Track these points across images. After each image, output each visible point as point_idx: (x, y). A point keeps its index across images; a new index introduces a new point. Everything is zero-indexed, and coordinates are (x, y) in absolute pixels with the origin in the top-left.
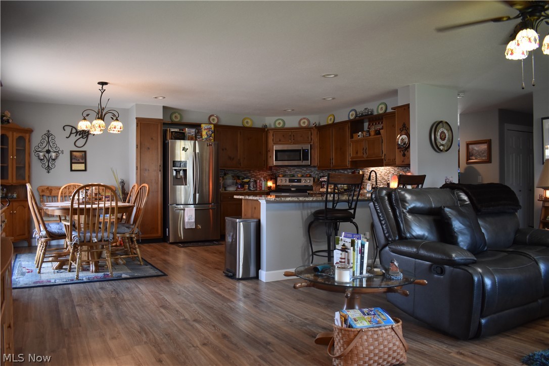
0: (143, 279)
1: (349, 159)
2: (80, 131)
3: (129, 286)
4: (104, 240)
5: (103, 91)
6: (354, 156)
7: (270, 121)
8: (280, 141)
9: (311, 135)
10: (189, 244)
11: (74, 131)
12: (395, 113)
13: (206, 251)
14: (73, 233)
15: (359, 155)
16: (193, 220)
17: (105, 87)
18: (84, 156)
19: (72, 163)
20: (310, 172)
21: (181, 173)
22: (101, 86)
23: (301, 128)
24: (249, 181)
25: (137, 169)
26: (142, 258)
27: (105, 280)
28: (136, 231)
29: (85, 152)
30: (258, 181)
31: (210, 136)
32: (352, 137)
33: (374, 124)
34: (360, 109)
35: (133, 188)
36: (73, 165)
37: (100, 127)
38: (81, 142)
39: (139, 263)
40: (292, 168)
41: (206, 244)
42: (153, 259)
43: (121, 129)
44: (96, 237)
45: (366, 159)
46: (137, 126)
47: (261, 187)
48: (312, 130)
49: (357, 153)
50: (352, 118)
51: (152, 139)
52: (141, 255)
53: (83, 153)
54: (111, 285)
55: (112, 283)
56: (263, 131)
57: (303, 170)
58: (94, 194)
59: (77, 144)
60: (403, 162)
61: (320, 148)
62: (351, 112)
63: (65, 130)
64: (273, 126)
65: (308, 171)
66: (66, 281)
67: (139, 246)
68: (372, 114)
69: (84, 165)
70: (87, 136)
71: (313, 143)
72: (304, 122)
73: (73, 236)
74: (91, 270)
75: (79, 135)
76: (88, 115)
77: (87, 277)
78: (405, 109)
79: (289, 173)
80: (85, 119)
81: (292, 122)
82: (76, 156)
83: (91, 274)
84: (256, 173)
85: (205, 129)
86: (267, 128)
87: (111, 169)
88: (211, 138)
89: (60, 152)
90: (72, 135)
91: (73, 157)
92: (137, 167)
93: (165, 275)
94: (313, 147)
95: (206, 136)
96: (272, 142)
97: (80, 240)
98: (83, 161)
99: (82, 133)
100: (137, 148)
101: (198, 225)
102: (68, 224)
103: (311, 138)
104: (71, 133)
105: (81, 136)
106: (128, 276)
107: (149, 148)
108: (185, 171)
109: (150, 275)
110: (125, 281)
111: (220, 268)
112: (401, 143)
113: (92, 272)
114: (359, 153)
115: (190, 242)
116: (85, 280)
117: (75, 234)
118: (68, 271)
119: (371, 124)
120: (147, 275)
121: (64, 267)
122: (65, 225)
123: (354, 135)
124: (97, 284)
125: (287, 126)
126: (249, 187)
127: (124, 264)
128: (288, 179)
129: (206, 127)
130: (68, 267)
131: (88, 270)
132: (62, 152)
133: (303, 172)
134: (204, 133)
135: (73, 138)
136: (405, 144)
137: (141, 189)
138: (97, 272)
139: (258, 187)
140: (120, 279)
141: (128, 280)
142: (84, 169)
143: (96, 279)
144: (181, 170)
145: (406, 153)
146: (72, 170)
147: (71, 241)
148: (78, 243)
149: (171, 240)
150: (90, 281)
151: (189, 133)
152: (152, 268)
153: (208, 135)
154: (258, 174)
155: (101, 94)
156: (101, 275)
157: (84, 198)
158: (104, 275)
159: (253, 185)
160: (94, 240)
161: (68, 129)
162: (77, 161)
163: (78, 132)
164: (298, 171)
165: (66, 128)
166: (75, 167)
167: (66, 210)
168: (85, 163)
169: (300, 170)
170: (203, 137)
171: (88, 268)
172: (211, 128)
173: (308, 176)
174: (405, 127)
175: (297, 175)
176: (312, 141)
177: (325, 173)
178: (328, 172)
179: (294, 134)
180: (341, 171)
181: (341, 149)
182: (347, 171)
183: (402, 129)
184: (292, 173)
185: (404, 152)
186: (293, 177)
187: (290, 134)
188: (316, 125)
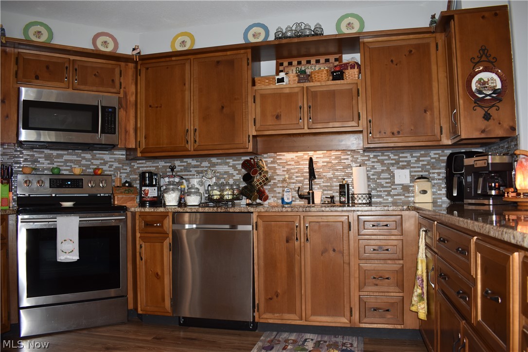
1: (249, 132)
6: (269, 124)
8: (37, 77)
9: (121, 75)
20: (101, 164)
23: (98, 55)
40: (55, 153)
48: (125, 62)
49: (277, 117)
57: (84, 158)
60: (483, 132)
64: (20, 36)
65: (97, 162)
72: (105, 43)
79: (46, 163)
94: (124, 104)
96: (13, 77)
103: (121, 83)
112: (479, 89)
114: (284, 117)
125: (58, 41)
128: (46, 180)
133: (84, 162)
145: (492, 111)
169: (74, 158)
173: (99, 172)
174: (486, 56)
175: (71, 171)
176: (122, 91)
177: (136, 166)
178: (149, 164)
179: (76, 67)
180: (190, 161)
181: (223, 107)
182: (210, 162)
183: (477, 60)
184: (55, 166)
185: (486, 109)
186: (59, 174)
187: (67, 65)
188: (139, 53)
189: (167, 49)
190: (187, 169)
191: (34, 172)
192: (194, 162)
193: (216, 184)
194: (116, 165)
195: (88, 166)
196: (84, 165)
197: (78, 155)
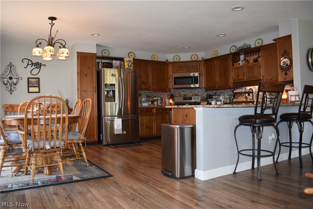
0: (92, 181)
1: (231, 81)
2: (35, 63)
3: (81, 189)
4: (56, 147)
5: (52, 25)
6: (236, 78)
7: (170, 57)
8: (177, 70)
9: (200, 66)
10: (118, 146)
11: (30, 63)
12: (277, 44)
13: (134, 151)
14: (28, 141)
15: (240, 77)
16: (121, 127)
17: (54, 22)
18: (38, 81)
19: (28, 87)
20: (198, 93)
21: (111, 93)
22: (51, 21)
23: (193, 61)
24: (157, 99)
25: (78, 90)
26: (87, 160)
27: (58, 182)
28: (82, 137)
29: (39, 78)
30: (164, 99)
31: (131, 66)
32: (233, 65)
33: (249, 55)
34: (240, 44)
35: (77, 103)
36: (30, 88)
37: (50, 51)
38: (36, 71)
39: (85, 164)
40: (185, 90)
41: (131, 145)
42: (95, 159)
43: (67, 54)
44: (50, 144)
45: (246, 80)
46: (78, 58)
47: (166, 103)
48: (200, 62)
49: (238, 76)
50: (232, 52)
51: (89, 68)
52: (87, 157)
53: (38, 79)
54: (64, 189)
55: (64, 187)
56: (165, 64)
57: (193, 91)
58: (46, 108)
59: (33, 72)
60: (285, 79)
61: (207, 75)
62: (232, 47)
63: (23, 62)
64: (172, 61)
65: (197, 92)
66: (22, 186)
67: (84, 150)
68: (250, 48)
69: (38, 88)
70: (40, 67)
71: (201, 71)
72: (194, 57)
73: (28, 144)
74: (45, 173)
75: (34, 66)
76: (40, 43)
77: (42, 180)
78: (285, 39)
79: (182, 93)
80: (38, 46)
81: (185, 57)
82: (32, 82)
83: (45, 177)
84: (160, 94)
85: (127, 61)
86: (168, 61)
87: (59, 91)
88: (131, 68)
89: (19, 78)
90: (28, 66)
91: (30, 82)
92: (78, 89)
93: (110, 176)
94: (201, 75)
95: (128, 67)
96: (171, 72)
97: (34, 147)
98: (38, 85)
99: (37, 65)
100: (78, 74)
101: (124, 131)
102: (23, 133)
103: (200, 68)
104: (28, 64)
105: (35, 67)
106: (78, 179)
107: (86, 75)
108: (114, 91)
109: (97, 176)
110: (76, 183)
111: (154, 166)
112: (283, 65)
113: (46, 175)
114: (240, 76)
115: (119, 144)
116: (40, 184)
117: (29, 142)
118: (24, 174)
119: (247, 56)
120: (95, 176)
121: (22, 170)
122: (21, 134)
123: (234, 64)
124: (51, 188)
125: (182, 60)
126: (157, 103)
127: (73, 165)
128: (182, 98)
129: (128, 60)
130: (25, 170)
131: (42, 172)
132: (22, 79)
133: (193, 92)
134: (126, 64)
135: (30, 68)
136: (287, 65)
137: (85, 102)
138: (50, 175)
139: (164, 103)
140: (71, 181)
141: (79, 183)
142: (38, 91)
143: (49, 183)
144: (111, 90)
145: (288, 72)
146: (29, 92)
147: (26, 148)
148: (33, 150)
149: (104, 143)
150: (45, 185)
151: (115, 64)
152: (97, 169)
153: (129, 66)
154: (162, 94)
155: (51, 27)
156: (54, 177)
157: (37, 110)
158: (57, 177)
159: (160, 102)
160: (47, 147)
161: (26, 62)
162: (32, 85)
163: (33, 64)
164: (189, 92)
165: (23, 60)
166: (31, 89)
167: (21, 120)
168: (39, 87)
169: (190, 91)
170: (126, 67)
171: (42, 170)
172: (131, 61)
173: (197, 95)
174: (286, 53)
175: (189, 95)
176: (200, 71)
177: (208, 93)
178: (211, 92)
179: (187, 66)
180: (222, 90)
181: (224, 74)
182: (227, 91)
183: (283, 55)
184: (185, 94)
185: (286, 71)
186: (186, 96)
187: (184, 66)
188: (203, 59)
189: (211, 57)
190: (221, 93)
191: (179, 96)
192: (223, 91)
193: (228, 98)
194: (202, 92)
195: (194, 93)
196: (193, 93)
197: (191, 90)
